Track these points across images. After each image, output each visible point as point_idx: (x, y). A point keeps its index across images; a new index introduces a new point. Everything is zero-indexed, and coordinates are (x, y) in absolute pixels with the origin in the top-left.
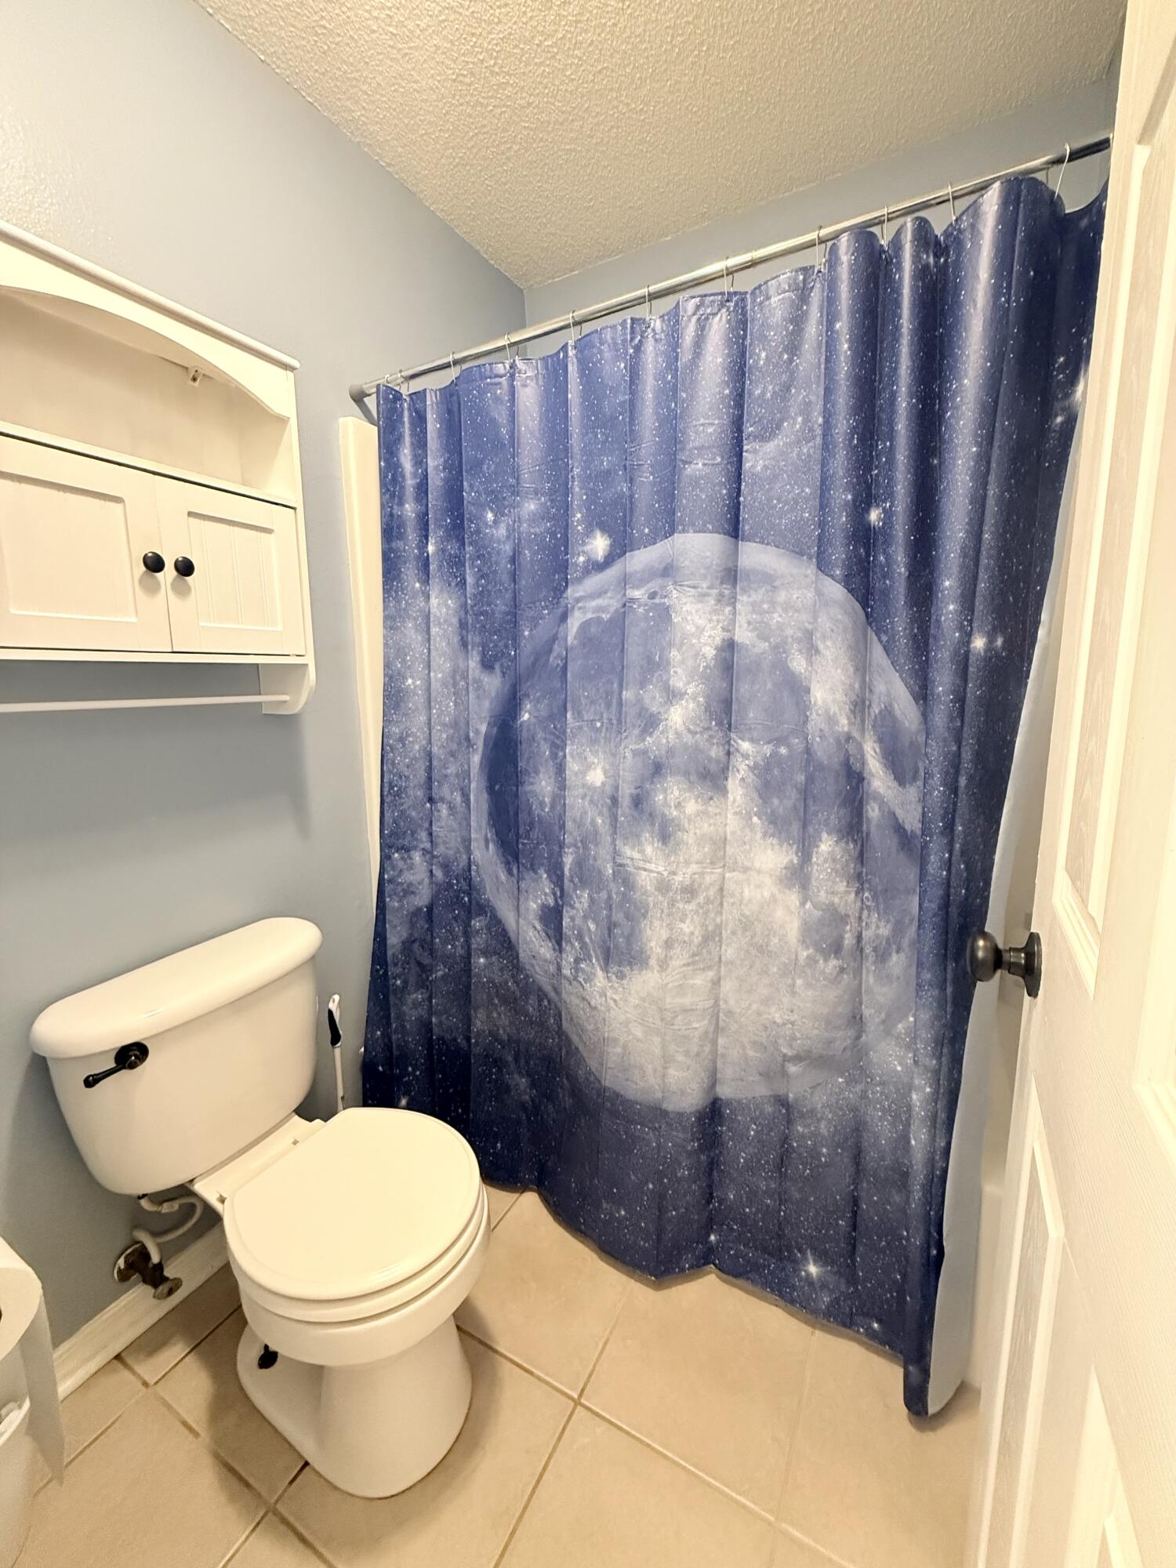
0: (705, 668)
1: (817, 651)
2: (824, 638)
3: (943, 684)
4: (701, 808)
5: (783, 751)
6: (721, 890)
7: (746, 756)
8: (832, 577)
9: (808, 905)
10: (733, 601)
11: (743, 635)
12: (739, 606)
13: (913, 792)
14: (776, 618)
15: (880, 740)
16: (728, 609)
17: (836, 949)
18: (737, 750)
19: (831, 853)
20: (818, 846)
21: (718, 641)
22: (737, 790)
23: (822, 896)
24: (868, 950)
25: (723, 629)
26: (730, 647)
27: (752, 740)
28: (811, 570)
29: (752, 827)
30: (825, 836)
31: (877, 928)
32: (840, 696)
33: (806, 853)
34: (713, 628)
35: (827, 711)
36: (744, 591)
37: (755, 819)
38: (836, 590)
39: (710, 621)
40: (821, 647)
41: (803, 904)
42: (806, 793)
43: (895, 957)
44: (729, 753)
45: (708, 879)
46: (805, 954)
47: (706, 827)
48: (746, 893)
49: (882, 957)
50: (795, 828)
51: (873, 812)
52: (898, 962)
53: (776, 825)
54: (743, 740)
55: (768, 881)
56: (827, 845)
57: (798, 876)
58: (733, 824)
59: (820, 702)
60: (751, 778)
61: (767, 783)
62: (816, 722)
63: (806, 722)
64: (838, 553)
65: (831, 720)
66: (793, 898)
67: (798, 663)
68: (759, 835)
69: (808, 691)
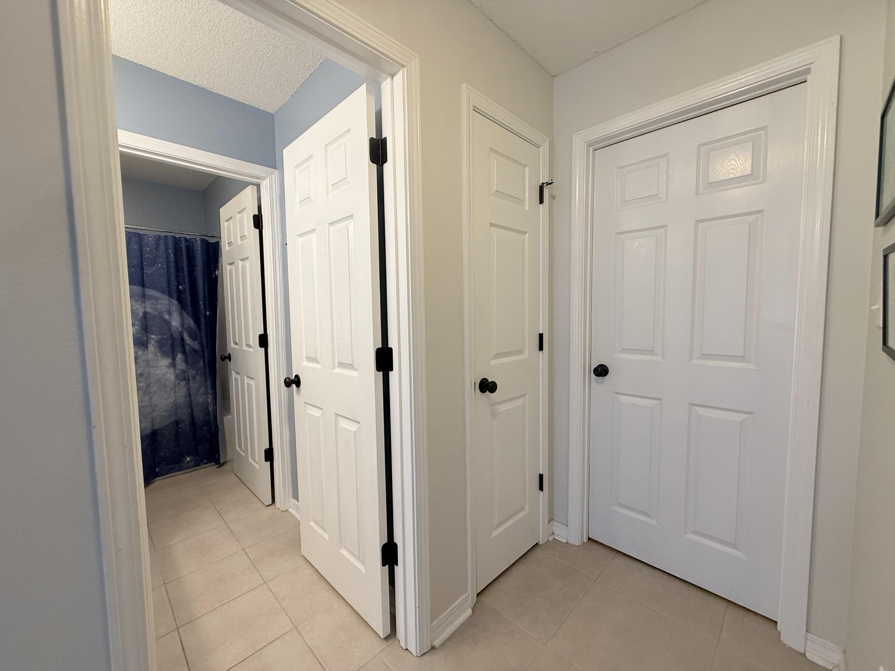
0: (140, 318)
1: (172, 314)
2: (173, 311)
3: (203, 321)
4: (142, 353)
5: (165, 336)
6: (149, 374)
7: (153, 339)
8: (174, 299)
9: (176, 371)
10: (145, 302)
11: (149, 310)
12: (146, 303)
13: (196, 342)
14: (159, 306)
15: (188, 333)
16: (144, 304)
17: (185, 379)
18: (151, 338)
19: (181, 357)
20: (177, 356)
21: (143, 311)
22: (151, 348)
23: (180, 367)
24: (190, 378)
25: (144, 308)
26: (145, 313)
27: (155, 335)
28: (167, 297)
29: (158, 356)
30: (179, 354)
31: (192, 372)
32: (179, 323)
33: (174, 358)
34: (141, 308)
35: (176, 327)
36: (148, 300)
37: (158, 354)
38: (175, 302)
39: (140, 306)
40: (173, 313)
41: (174, 371)
42: (172, 346)
43: (197, 377)
44: (148, 339)
45: (146, 371)
46: (177, 382)
47: (144, 358)
48: (158, 372)
49: (194, 378)
50: (170, 354)
51: (187, 348)
52: (198, 378)
53: (165, 354)
54: (152, 335)
55: (164, 368)
56: (179, 356)
57: (173, 365)
58: (150, 356)
59: (174, 325)
60: (155, 344)
61: (160, 345)
62: (173, 329)
63: (170, 329)
64: (175, 295)
65: (178, 329)
66: (172, 370)
67: (167, 317)
68: (160, 357)
69: (170, 323)
